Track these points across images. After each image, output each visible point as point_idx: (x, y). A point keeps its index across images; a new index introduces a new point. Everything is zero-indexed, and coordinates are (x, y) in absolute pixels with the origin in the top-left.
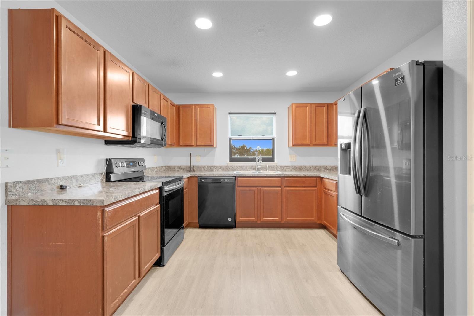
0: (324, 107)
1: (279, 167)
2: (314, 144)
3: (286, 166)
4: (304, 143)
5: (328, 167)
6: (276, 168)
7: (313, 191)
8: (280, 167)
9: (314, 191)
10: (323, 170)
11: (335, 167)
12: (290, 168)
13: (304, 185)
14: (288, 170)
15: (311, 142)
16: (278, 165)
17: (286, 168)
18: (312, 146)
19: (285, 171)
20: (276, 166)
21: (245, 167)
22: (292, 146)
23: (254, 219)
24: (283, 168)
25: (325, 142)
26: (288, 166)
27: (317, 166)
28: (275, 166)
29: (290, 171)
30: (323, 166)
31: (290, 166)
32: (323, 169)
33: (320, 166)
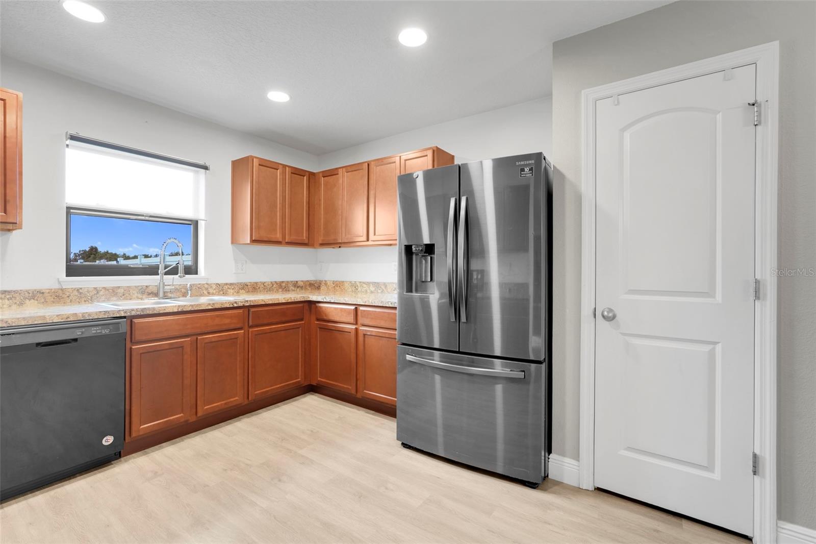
0: (304, 176)
1: (212, 286)
2: (289, 241)
3: (227, 284)
4: (273, 237)
5: (299, 282)
6: (207, 289)
7: (299, 328)
8: (214, 287)
9: (301, 328)
10: (292, 288)
11: (309, 283)
12: (236, 286)
13: (284, 319)
14: (232, 291)
15: (284, 237)
16: (209, 282)
17: (228, 288)
18: (284, 244)
19: (225, 294)
20: (207, 284)
21: (122, 291)
22: (250, 242)
23: (182, 415)
24: (222, 289)
25: (305, 238)
26: (231, 284)
27: (283, 282)
28: (204, 284)
29: (235, 293)
30: (292, 282)
31: (235, 284)
32: (292, 286)
33: (288, 282)
